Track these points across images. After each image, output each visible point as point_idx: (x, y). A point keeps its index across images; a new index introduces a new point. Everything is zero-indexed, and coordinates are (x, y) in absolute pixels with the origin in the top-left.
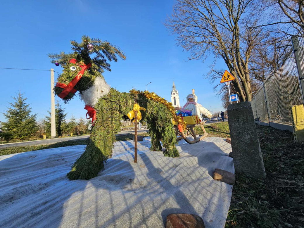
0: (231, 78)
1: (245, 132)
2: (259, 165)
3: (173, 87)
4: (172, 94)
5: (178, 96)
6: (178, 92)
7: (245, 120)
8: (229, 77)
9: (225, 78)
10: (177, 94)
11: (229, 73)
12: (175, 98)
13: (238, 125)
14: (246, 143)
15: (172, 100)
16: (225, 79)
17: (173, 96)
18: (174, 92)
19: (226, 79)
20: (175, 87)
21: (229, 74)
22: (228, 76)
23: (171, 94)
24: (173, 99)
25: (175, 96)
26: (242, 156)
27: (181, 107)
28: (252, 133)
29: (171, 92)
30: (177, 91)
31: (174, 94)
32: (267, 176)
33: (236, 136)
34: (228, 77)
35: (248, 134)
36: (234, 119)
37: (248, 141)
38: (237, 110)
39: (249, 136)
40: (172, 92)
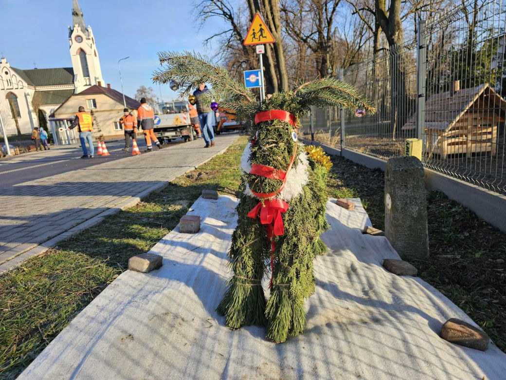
0: (266, 37)
1: (413, 203)
2: (424, 243)
3: (75, 14)
4: (73, 36)
5: (94, 47)
6: (92, 36)
7: (415, 185)
8: (262, 35)
9: (254, 34)
10: (91, 42)
11: (263, 24)
12: (82, 52)
13: (406, 193)
14: (412, 216)
15: (73, 58)
16: (254, 37)
17: (76, 46)
18: (77, 31)
19: (257, 36)
20: (80, 13)
21: (263, 27)
22: (261, 30)
23: (70, 36)
24: (78, 57)
25: (85, 45)
26: (406, 235)
27: (109, 85)
28: (421, 203)
29: (68, 32)
30: (90, 30)
31: (79, 39)
32: (430, 255)
33: (402, 209)
34: (260, 33)
35: (416, 204)
36: (401, 184)
37: (415, 215)
38: (406, 171)
39: (418, 208)
40: (72, 32)
